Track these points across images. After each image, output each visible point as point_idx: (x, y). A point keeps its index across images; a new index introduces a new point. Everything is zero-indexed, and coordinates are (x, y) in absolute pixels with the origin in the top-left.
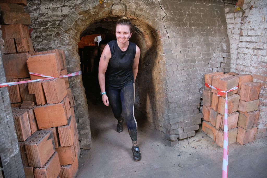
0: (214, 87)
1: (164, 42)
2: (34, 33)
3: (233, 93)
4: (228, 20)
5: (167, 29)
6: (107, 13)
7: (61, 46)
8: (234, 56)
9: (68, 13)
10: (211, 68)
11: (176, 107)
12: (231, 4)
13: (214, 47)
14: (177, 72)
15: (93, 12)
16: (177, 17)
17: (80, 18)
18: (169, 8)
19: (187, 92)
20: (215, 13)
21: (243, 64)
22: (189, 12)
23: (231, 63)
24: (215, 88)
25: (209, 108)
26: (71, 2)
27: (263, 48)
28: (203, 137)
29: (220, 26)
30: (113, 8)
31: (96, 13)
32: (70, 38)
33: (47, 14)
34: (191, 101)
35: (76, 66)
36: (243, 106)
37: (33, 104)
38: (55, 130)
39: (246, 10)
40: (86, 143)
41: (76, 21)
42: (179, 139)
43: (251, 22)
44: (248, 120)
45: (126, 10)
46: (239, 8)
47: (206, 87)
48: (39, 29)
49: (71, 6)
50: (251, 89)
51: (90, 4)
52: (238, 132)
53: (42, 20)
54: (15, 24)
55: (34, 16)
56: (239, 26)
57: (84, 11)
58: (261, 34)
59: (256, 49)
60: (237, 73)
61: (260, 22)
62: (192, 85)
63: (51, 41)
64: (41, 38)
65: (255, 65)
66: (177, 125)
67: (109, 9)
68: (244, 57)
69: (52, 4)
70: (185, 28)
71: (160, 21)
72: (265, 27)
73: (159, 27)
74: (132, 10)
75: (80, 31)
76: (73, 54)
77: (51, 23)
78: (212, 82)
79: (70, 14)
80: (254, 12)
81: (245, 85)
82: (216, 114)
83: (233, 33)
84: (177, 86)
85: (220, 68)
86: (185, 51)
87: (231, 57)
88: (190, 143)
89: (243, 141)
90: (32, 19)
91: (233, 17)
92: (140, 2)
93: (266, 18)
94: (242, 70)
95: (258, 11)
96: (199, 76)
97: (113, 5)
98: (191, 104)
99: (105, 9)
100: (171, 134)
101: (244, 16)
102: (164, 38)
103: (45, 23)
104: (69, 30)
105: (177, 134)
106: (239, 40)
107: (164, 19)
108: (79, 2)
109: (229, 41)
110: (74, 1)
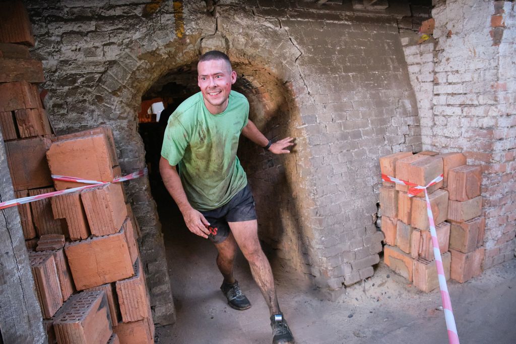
0: (400, 180)
1: (301, 103)
2: (51, 98)
3: (436, 188)
4: (409, 58)
5: (305, 79)
6: (191, 55)
7: (105, 121)
8: (426, 121)
9: (117, 57)
10: (389, 145)
11: (334, 225)
12: (410, 29)
13: (391, 107)
14: (330, 156)
15: (165, 53)
16: (320, 56)
17: (141, 66)
18: (305, 41)
19: (352, 194)
20: (385, 47)
21: (445, 135)
22: (340, 46)
23: (422, 134)
24: (402, 182)
25: (395, 220)
26: (121, 35)
27: (478, 104)
28: (388, 277)
29: (395, 69)
30: (203, 45)
31: (172, 55)
33: (74, 60)
34: (361, 210)
35: (137, 159)
36: (457, 210)
37: (63, 239)
38: (111, 290)
39: (440, 40)
40: (166, 311)
41: (133, 72)
42: (345, 285)
43: (451, 60)
44: (468, 236)
45: (228, 48)
47: (383, 183)
48: (59, 89)
49: (122, 44)
50: (467, 177)
51: (159, 39)
52: (451, 260)
53: (65, 73)
54: (14, 83)
55: (48, 67)
56: (430, 67)
57: (148, 52)
58: (471, 80)
59: (465, 107)
60: (436, 151)
61: (468, 59)
62: (359, 181)
63: (86, 113)
64: (65, 107)
65: (466, 135)
66: (340, 259)
67: (196, 47)
68: (446, 122)
69: (85, 40)
70: (337, 75)
71: (292, 65)
72: (477, 67)
73: (289, 76)
74: (240, 47)
75: (142, 91)
76: (131, 137)
77: (84, 79)
78: (395, 171)
79: (122, 60)
80: (454, 41)
81: (455, 172)
82: (409, 231)
83: (420, 80)
84: (332, 184)
85: (404, 145)
86: (341, 117)
87: (421, 124)
88: (367, 291)
89: (462, 276)
90: (44, 72)
91: (418, 52)
92: (252, 32)
93: (476, 50)
94: (444, 145)
95: (462, 39)
96: (370, 162)
97: (203, 40)
98: (361, 215)
99: (189, 47)
100: (330, 277)
101: (437, 49)
102: (301, 96)
103: (71, 77)
104: (120, 89)
105: (341, 276)
106: (433, 92)
107: (297, 61)
108: (137, 35)
109: (415, 95)
110: (127, 35)
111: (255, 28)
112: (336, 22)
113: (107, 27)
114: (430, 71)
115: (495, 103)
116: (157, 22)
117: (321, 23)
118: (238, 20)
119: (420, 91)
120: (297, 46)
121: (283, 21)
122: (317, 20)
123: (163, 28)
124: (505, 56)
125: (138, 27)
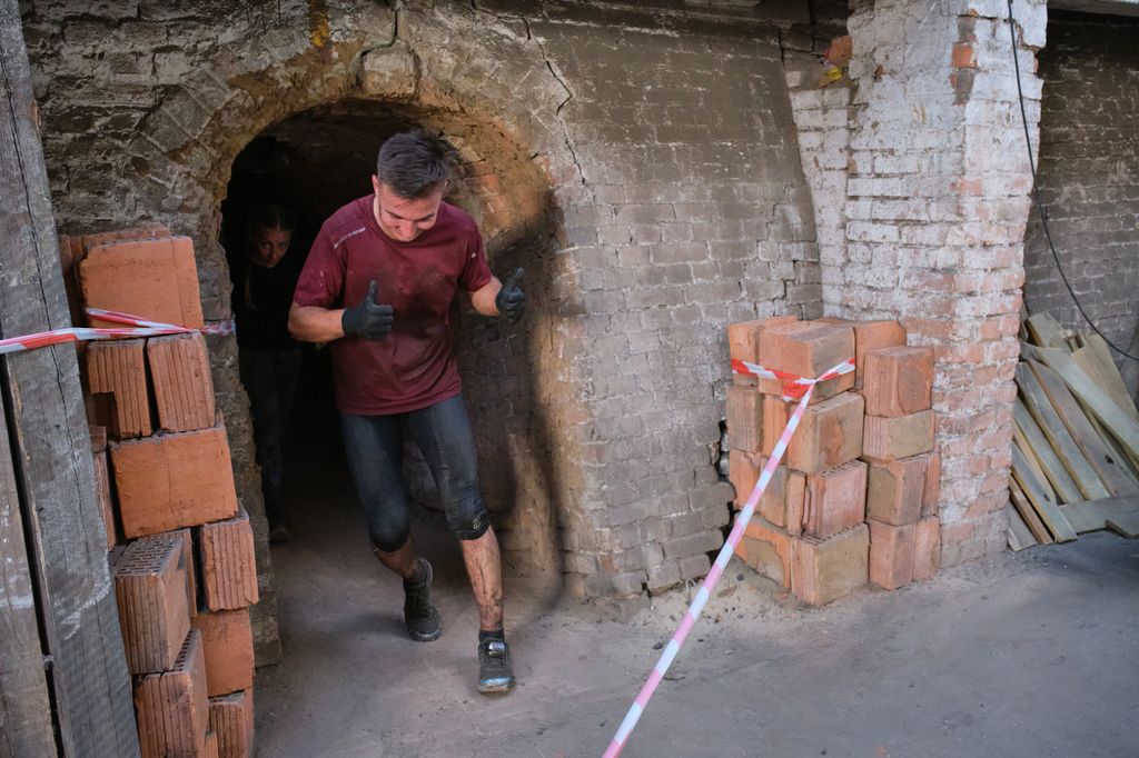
0: (767, 369)
1: (566, 201)
3: (839, 389)
4: (800, 116)
5: (577, 151)
6: (341, 85)
7: (151, 213)
8: (831, 255)
9: (183, 79)
10: (751, 302)
11: (628, 459)
12: (808, 52)
13: (756, 220)
14: (624, 315)
15: (285, 78)
16: (609, 102)
17: (229, 103)
18: (579, 69)
19: (666, 397)
20: (749, 90)
21: (869, 284)
22: (653, 83)
23: (823, 281)
24: (770, 374)
25: (756, 458)
26: (194, 33)
27: (928, 220)
28: (740, 578)
29: (770, 138)
30: (367, 66)
31: (299, 82)
32: (191, 180)
33: (90, 77)
34: (686, 432)
35: (216, 299)
36: (880, 437)
38: (190, 542)
39: (861, 83)
40: (263, 634)
41: (216, 114)
42: (649, 592)
43: (881, 126)
44: (901, 490)
45: (418, 75)
46: (836, 71)
47: (735, 378)
48: (53, 139)
49: (194, 51)
50: (899, 367)
51: (275, 47)
52: (870, 541)
53: (66, 103)
56: (841, 138)
57: (250, 73)
58: (917, 170)
59: (904, 225)
61: (911, 127)
62: (683, 371)
63: (109, 193)
64: (64, 177)
65: (907, 284)
66: (639, 532)
67: (351, 70)
68: (869, 257)
69: (115, 37)
70: (643, 146)
71: (549, 117)
72: (929, 145)
73: (544, 143)
74: (443, 76)
75: (234, 155)
76: (205, 249)
77: (108, 119)
78: (757, 351)
79: (193, 85)
80: (887, 89)
81: (877, 357)
82: (784, 476)
83: (821, 165)
84: (626, 374)
85: (783, 303)
86: (649, 235)
87: (822, 260)
89: (891, 574)
91: (819, 105)
92: (470, 46)
93: (927, 111)
94: (865, 306)
95: (902, 85)
96: (707, 333)
97: (368, 55)
98: (685, 444)
99: (336, 67)
100: (618, 571)
101: (855, 103)
102: (566, 186)
103: (80, 114)
104: (185, 148)
105: (640, 569)
106: (846, 191)
107: (561, 113)
108: (228, 36)
109: (811, 197)
110: (207, 32)
111: (475, 35)
112: (646, 31)
113: (165, 12)
114: (842, 147)
115: (958, 219)
116: (271, 11)
117: (615, 32)
118: (441, 17)
119: (821, 188)
120: (562, 79)
121: (534, 24)
122: (605, 25)
123: (283, 24)
124: (978, 127)
125: (230, 18)
